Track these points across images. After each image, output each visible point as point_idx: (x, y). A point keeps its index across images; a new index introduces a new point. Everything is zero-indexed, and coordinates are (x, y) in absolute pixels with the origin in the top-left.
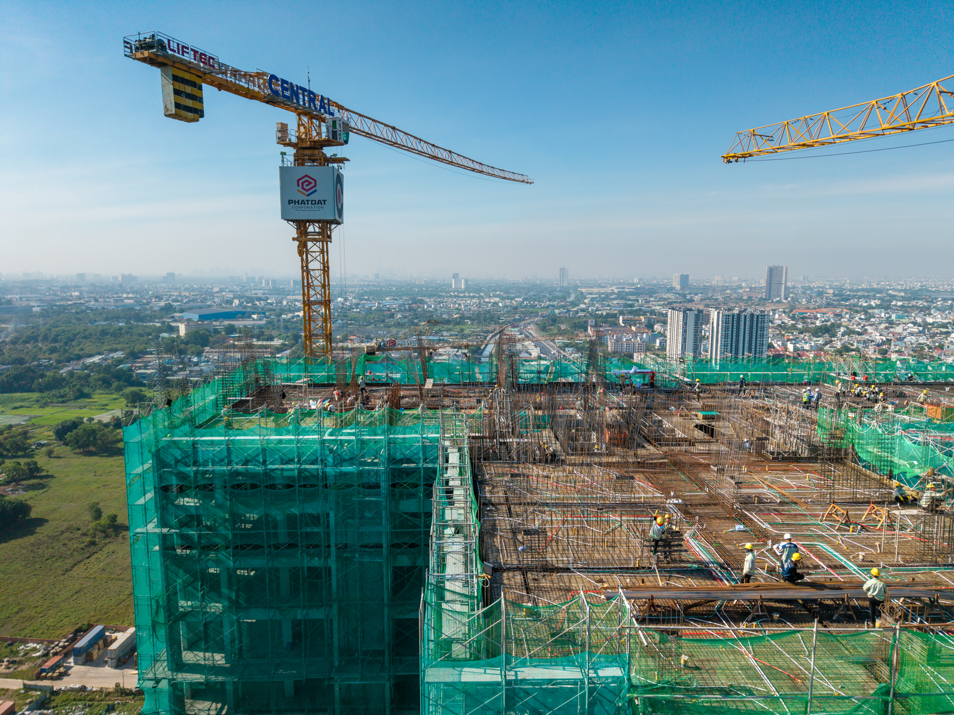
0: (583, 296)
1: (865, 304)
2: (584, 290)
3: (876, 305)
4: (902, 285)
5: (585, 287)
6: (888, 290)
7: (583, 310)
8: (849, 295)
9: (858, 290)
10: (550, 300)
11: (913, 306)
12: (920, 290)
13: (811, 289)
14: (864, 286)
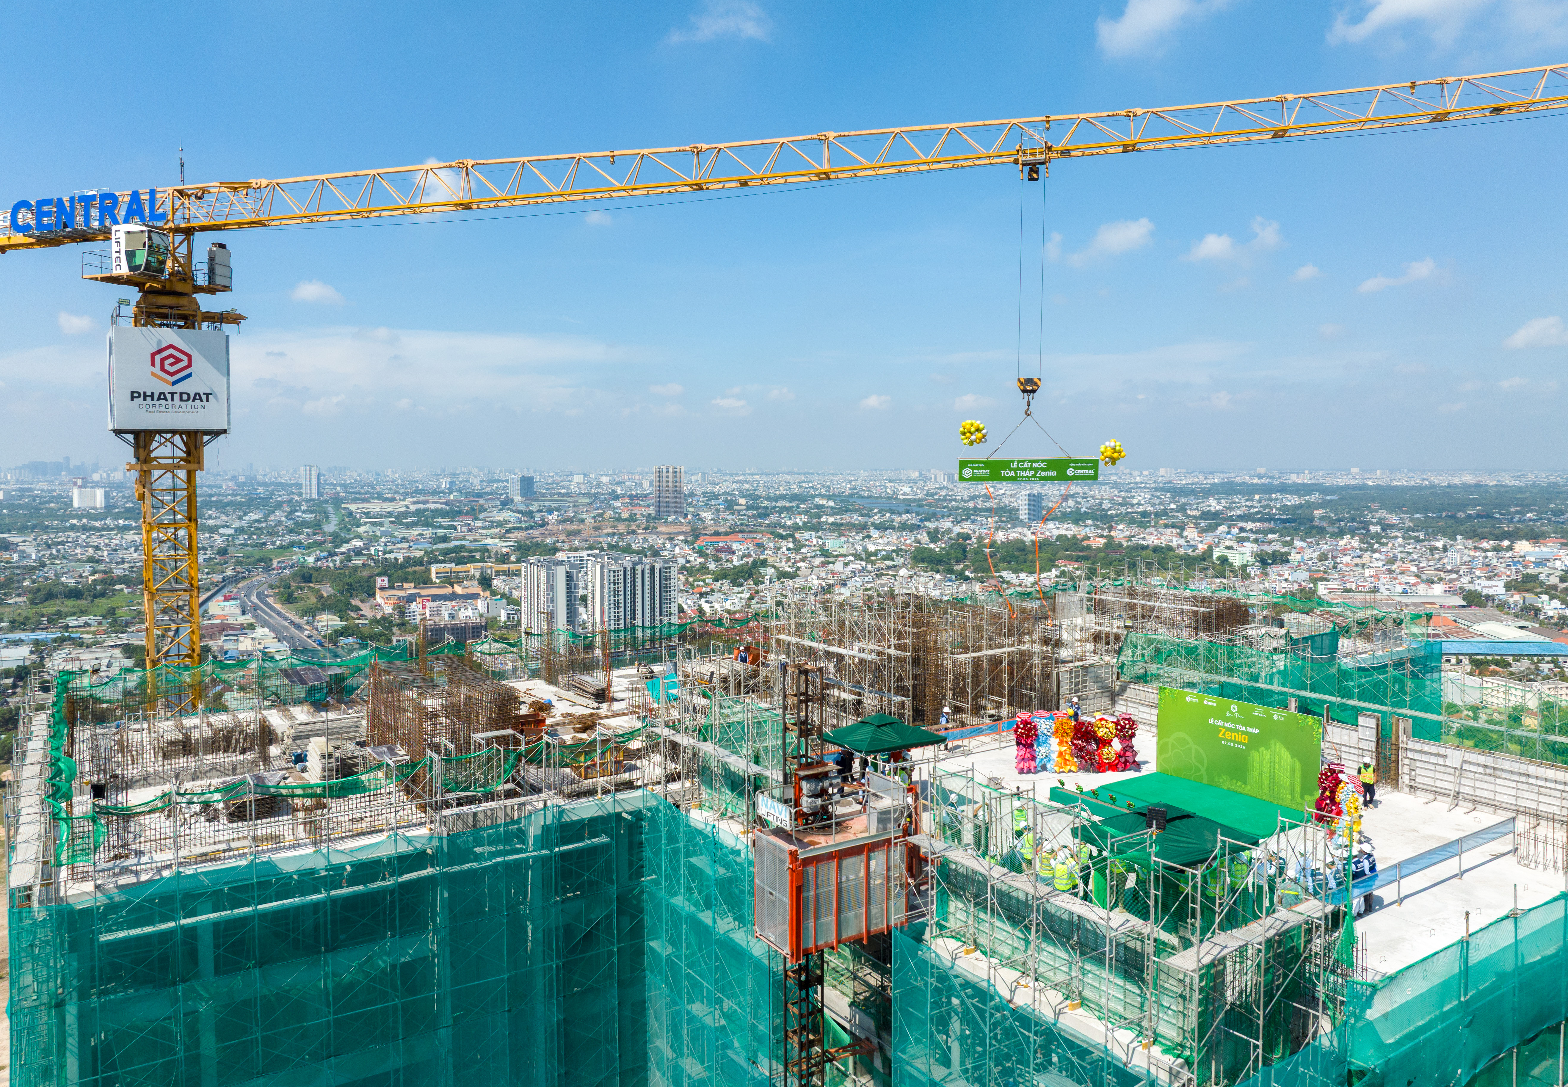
0: (351, 521)
1: (789, 523)
2: (353, 507)
3: (804, 523)
4: (829, 487)
5: (356, 500)
6: (814, 496)
7: (358, 552)
8: (766, 508)
9: (777, 499)
10: (291, 531)
11: (848, 524)
12: (851, 496)
13: (716, 496)
14: (783, 490)
